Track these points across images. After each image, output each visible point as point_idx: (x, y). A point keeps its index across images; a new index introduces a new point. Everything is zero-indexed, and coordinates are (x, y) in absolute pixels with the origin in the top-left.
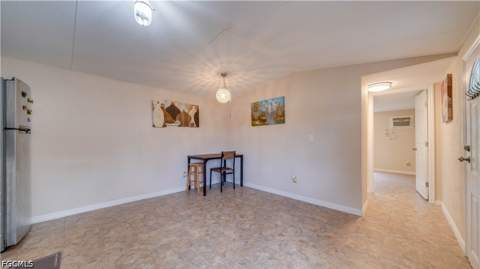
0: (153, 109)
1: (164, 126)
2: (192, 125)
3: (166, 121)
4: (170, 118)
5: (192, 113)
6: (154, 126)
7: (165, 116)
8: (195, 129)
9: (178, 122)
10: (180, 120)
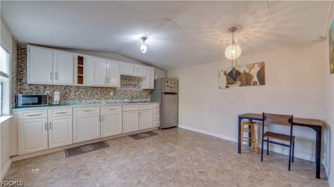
0: (219, 76)
1: (227, 87)
2: (255, 84)
3: (228, 83)
4: (231, 80)
5: (254, 72)
6: (220, 88)
7: (227, 79)
8: (259, 87)
9: (239, 83)
10: (241, 80)
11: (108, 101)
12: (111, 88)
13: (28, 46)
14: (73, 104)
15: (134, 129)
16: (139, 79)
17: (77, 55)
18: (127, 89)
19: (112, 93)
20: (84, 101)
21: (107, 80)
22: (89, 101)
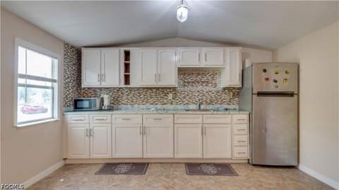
11: (165, 106)
12: (170, 88)
13: (83, 49)
14: (126, 109)
15: (195, 154)
16: (214, 72)
17: (123, 49)
18: (194, 89)
19: (170, 96)
20: (136, 106)
21: (158, 77)
22: (142, 106)
